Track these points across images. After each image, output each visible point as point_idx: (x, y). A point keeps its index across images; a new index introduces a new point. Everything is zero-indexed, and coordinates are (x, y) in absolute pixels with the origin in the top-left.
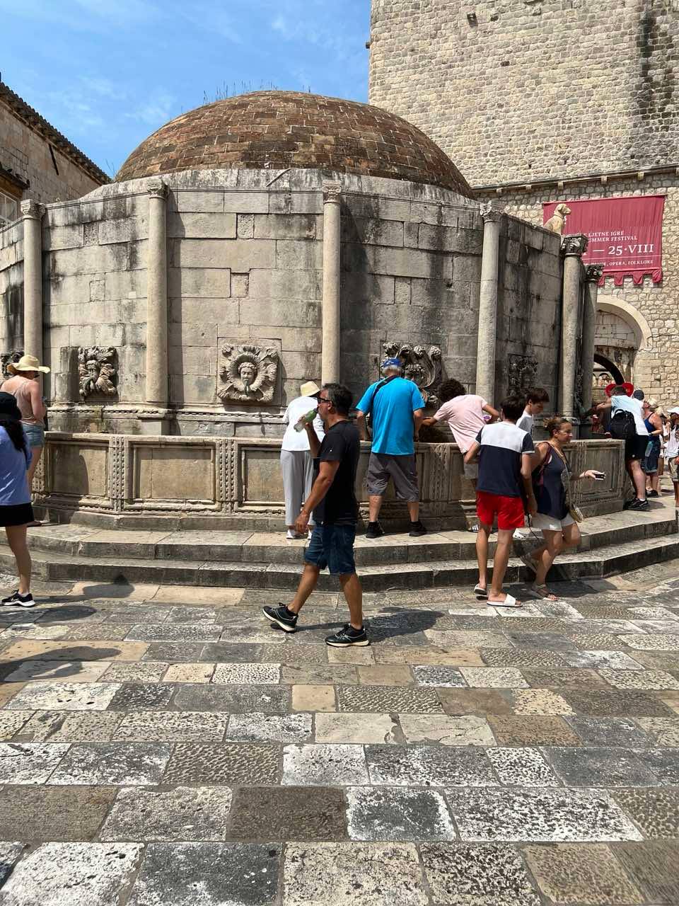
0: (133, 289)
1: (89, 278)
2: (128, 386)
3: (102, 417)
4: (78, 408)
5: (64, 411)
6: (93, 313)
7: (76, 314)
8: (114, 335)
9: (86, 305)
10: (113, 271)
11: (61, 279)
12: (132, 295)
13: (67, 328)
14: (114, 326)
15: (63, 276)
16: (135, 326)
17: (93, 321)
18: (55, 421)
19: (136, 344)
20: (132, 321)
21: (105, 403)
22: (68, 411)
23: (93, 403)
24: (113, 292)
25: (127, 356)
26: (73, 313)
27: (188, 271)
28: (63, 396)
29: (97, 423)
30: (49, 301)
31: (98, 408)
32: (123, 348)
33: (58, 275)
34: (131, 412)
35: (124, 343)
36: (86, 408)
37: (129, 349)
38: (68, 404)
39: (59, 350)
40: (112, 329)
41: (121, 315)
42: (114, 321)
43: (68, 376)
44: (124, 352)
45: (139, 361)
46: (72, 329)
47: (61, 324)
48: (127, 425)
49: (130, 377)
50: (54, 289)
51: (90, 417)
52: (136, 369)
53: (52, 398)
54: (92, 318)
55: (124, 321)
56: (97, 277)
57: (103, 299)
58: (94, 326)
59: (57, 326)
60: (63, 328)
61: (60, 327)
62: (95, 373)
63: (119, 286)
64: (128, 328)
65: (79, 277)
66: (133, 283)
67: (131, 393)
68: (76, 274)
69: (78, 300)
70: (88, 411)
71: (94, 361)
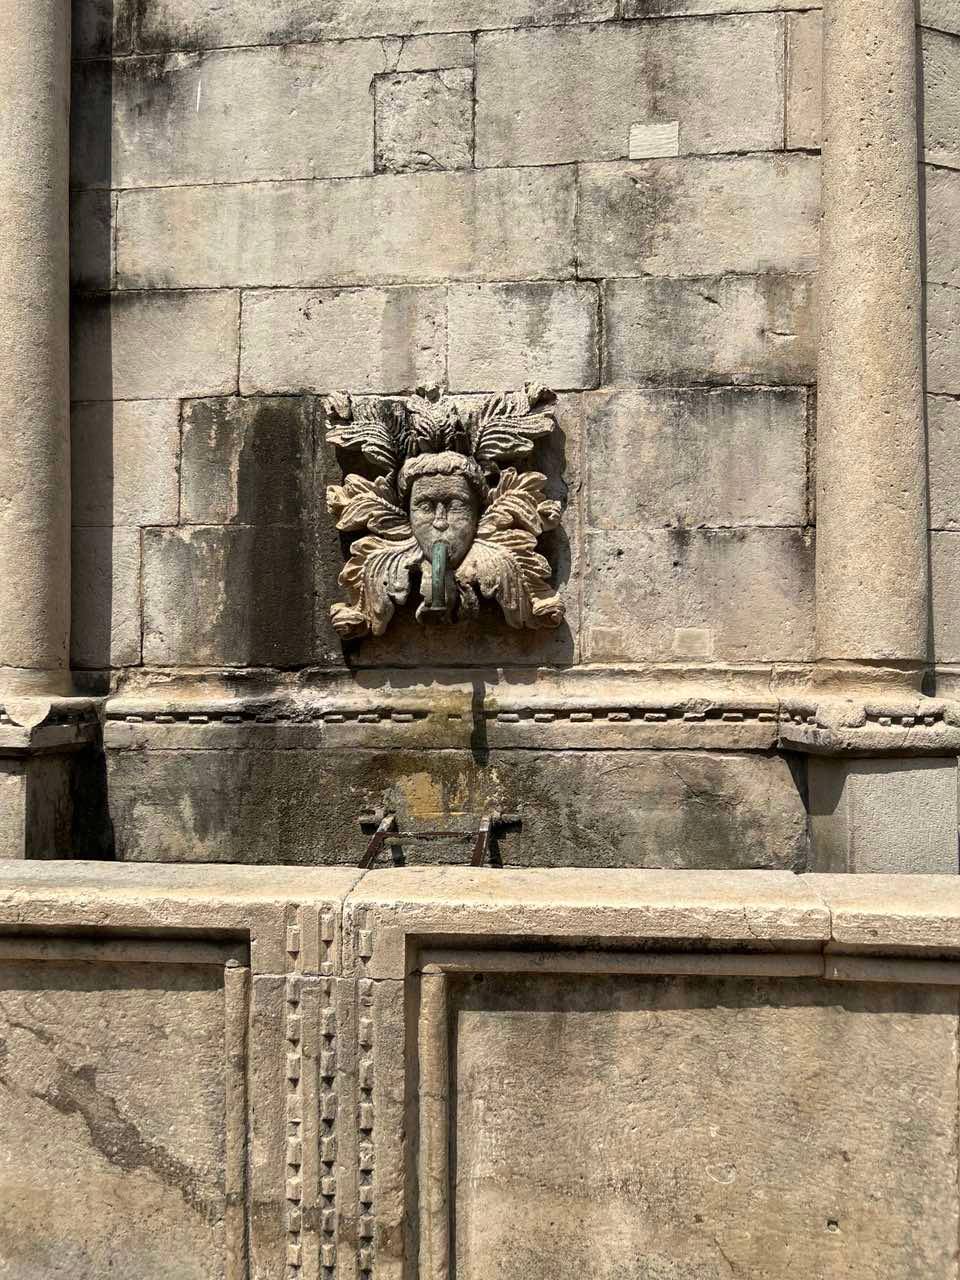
0: (656, 112)
1: (366, 58)
2: (627, 586)
3: (479, 745)
4: (306, 698)
5: (215, 716)
6: (397, 231)
7: (281, 237)
8: (534, 337)
9: (356, 188)
10: (530, 24)
11: (181, 60)
12: (653, 140)
13: (224, 302)
14: (538, 291)
15: (199, 46)
16: (671, 290)
17: (395, 269)
18: (157, 771)
19: (680, 377)
20: (654, 265)
21: (482, 672)
22: (246, 714)
23: (403, 672)
24: (525, 122)
25: (620, 439)
26: (265, 228)
27: (942, 41)
28: (194, 638)
29: (445, 774)
30: (105, 170)
31: (444, 696)
32: (592, 402)
33: (165, 45)
34: (673, 712)
35: (600, 373)
36: (355, 696)
37: (629, 403)
38: (232, 681)
39: (167, 412)
40: (520, 304)
41: (577, 232)
42: (531, 263)
43: (232, 539)
44: (600, 417)
45: (700, 462)
46: (260, 309)
47: (185, 280)
48: (648, 781)
49: (648, 542)
50: (139, 111)
51: (398, 743)
52: (680, 501)
53: (117, 649)
54: (390, 251)
55: (598, 267)
56: (423, 54)
57: (461, 157)
58: (402, 296)
59: (152, 292)
60: (192, 304)
61: (174, 295)
62: (458, 519)
63: (568, 95)
64: (629, 303)
65: (305, 56)
66: (655, 84)
67: (648, 623)
68: (284, 41)
69: (300, 166)
70: (385, 713)
71: (450, 458)
